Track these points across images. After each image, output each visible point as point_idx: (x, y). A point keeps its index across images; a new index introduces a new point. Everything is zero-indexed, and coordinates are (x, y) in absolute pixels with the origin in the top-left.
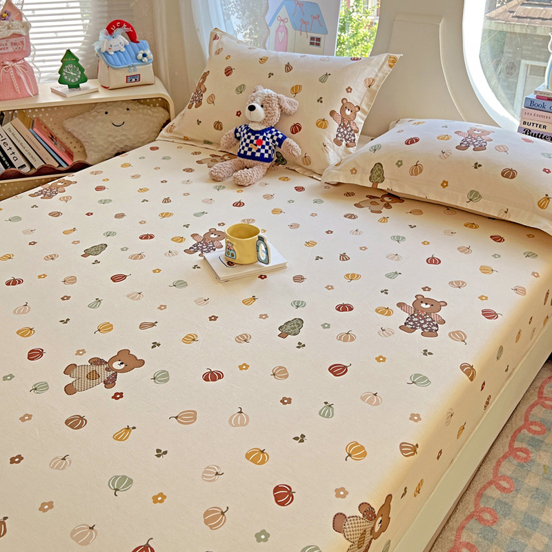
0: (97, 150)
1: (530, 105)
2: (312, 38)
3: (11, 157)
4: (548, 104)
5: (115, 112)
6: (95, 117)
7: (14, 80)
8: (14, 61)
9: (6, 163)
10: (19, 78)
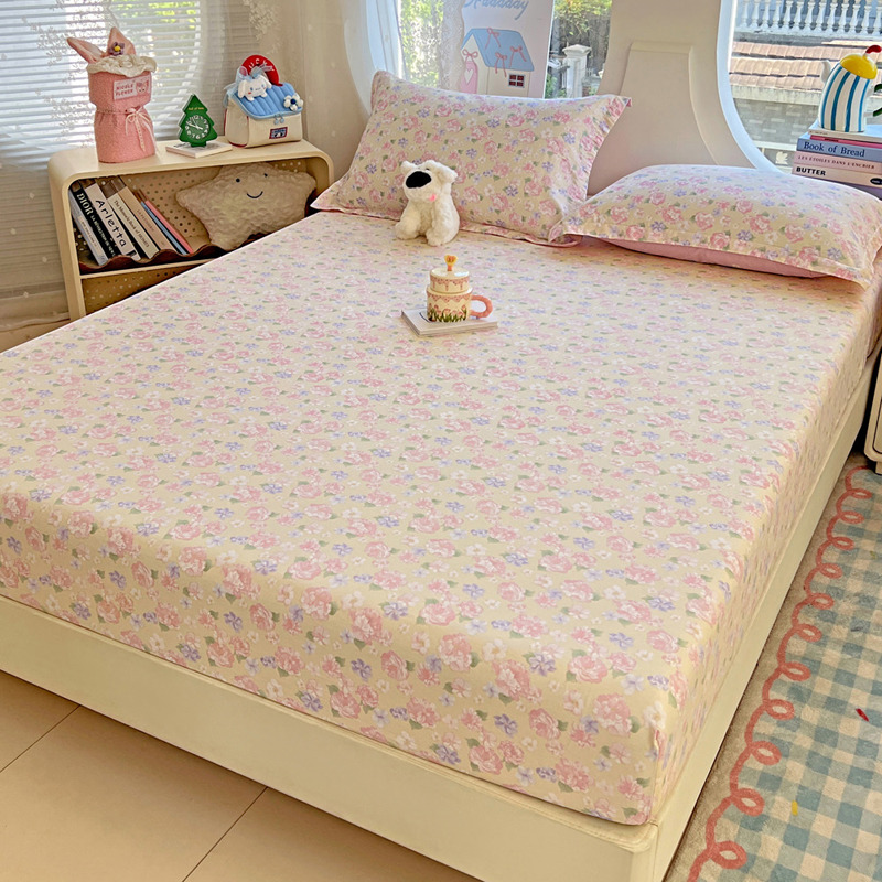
0: (227, 230)
1: (805, 146)
2: (512, 77)
3: (117, 241)
4: (827, 145)
5: (250, 179)
6: (222, 186)
9: (110, 249)
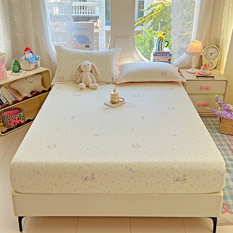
1: (155, 55)
2: (86, 46)
3: (2, 100)
4: (159, 54)
5: (29, 78)
6: (23, 81)
9: (1, 103)
10: (4, 71)
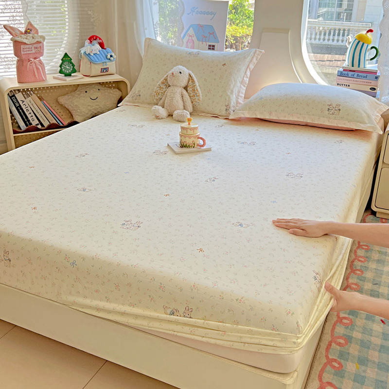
0: (81, 115)
1: (341, 74)
2: (210, 46)
3: (30, 119)
4: (350, 73)
5: (92, 91)
6: (79, 95)
7: (35, 70)
8: (35, 58)
9: (27, 123)
10: (38, 69)
